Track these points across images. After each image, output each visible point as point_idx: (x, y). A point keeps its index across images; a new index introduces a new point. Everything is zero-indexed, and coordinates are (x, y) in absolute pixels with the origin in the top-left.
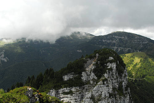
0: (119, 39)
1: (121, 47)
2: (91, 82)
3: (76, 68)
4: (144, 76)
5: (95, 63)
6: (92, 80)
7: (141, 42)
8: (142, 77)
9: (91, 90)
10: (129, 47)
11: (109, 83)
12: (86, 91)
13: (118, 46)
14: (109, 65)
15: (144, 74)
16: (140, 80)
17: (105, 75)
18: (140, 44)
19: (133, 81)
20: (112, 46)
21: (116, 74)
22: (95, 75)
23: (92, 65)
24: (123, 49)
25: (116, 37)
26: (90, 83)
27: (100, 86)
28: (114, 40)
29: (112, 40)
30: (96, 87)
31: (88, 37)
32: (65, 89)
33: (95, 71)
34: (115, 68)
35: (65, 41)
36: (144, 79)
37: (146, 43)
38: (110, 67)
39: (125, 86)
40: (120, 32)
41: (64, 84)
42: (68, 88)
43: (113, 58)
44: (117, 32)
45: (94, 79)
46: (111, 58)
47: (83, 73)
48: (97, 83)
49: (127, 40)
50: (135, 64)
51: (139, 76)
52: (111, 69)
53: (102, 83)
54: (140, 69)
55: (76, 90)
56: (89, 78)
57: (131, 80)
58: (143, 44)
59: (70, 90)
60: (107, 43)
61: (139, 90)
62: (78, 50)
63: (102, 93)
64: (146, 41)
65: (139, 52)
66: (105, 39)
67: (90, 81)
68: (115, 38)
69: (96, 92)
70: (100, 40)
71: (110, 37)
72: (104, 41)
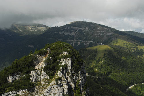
0: (78, 30)
1: (81, 40)
2: (43, 83)
3: (23, 67)
4: (108, 74)
5: (46, 59)
6: (43, 80)
7: (104, 34)
8: (107, 74)
9: (42, 92)
10: (90, 40)
11: (64, 83)
12: (36, 93)
13: (78, 38)
14: (63, 62)
15: (109, 70)
16: (104, 78)
17: (58, 74)
18: (104, 36)
19: (96, 80)
20: (70, 39)
21: (71, 71)
22: (47, 74)
23: (42, 62)
24: (83, 43)
25: (76, 28)
26: (40, 84)
27: (52, 87)
28: (72, 32)
29: (71, 32)
30: (48, 87)
31: (42, 29)
32: (10, 93)
33: (46, 69)
34: (70, 64)
35: (12, 34)
36: (109, 77)
37: (111, 34)
38: (64, 64)
39: (82, 85)
40: (79, 21)
41: (9, 87)
42: (14, 92)
43: (67, 53)
44: (76, 22)
45: (45, 79)
46: (65, 53)
47: (32, 72)
48: (49, 83)
49: (88, 31)
50: (98, 60)
51: (103, 73)
52: (66, 66)
53: (55, 83)
54: (103, 66)
55: (24, 93)
56: (40, 78)
57: (94, 79)
58: (107, 36)
59: (16, 93)
60: (64, 36)
61: (102, 89)
62: (29, 46)
63: (56, 95)
64: (110, 32)
65: (102, 45)
66: (62, 31)
67: (40, 81)
68: (74, 30)
69: (48, 94)
70: (55, 32)
71: (68, 28)
72: (60, 33)
